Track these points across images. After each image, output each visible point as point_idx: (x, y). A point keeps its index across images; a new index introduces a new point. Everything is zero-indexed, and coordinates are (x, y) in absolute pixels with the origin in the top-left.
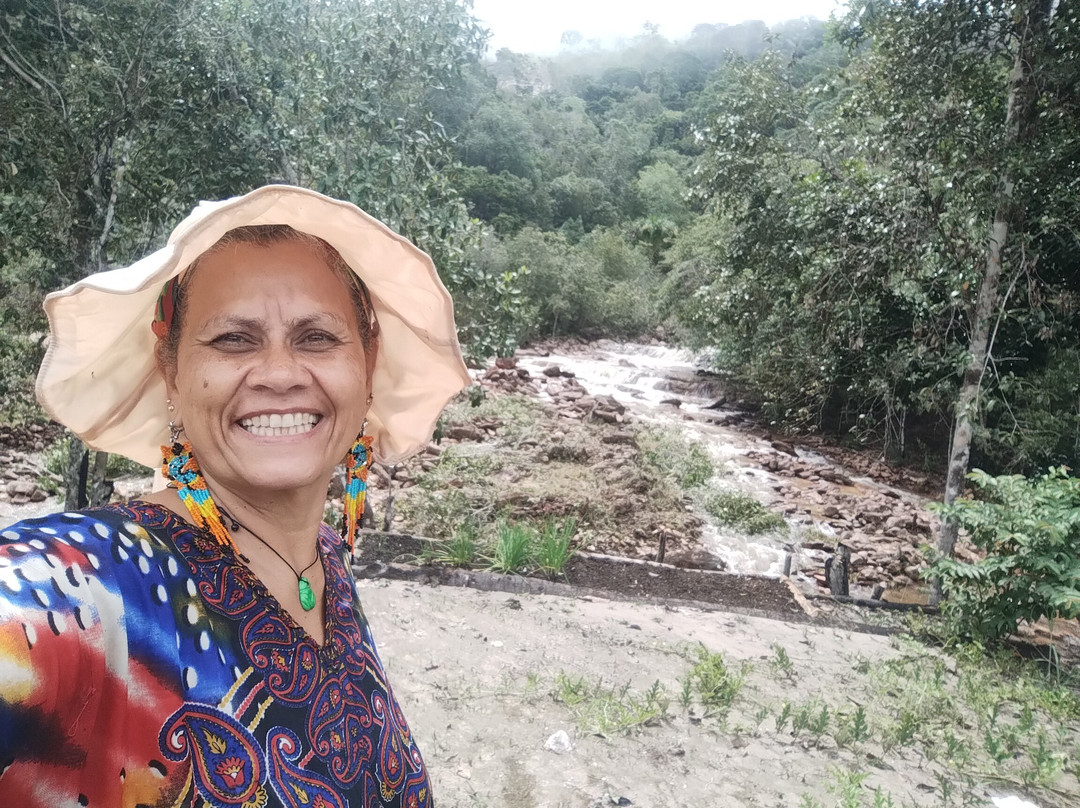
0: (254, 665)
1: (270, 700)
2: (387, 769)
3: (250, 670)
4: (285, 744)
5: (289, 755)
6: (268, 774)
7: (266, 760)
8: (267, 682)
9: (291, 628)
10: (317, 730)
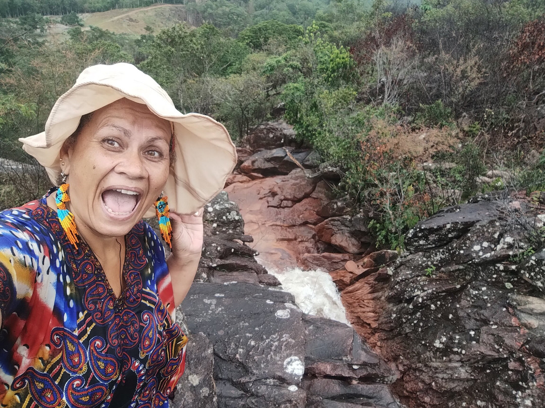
0: (88, 310)
1: (94, 324)
2: (144, 346)
3: (86, 312)
4: (98, 344)
5: (99, 349)
6: (88, 359)
7: (87, 353)
8: (93, 317)
9: (107, 289)
10: (112, 335)
